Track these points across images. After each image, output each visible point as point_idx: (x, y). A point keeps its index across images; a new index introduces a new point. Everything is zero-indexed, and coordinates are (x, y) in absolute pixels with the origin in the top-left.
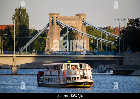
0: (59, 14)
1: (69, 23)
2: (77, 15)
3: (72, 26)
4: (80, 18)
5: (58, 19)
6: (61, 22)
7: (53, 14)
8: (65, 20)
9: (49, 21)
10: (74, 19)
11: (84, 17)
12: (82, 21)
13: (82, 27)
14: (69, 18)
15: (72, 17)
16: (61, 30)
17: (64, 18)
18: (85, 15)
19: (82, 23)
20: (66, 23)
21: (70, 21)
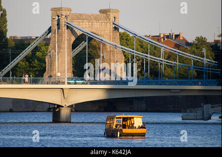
0: (70, 10)
1: (87, 26)
2: (102, 11)
3: (94, 31)
4: (108, 18)
5: (68, 18)
6: (74, 24)
7: (60, 9)
8: (80, 21)
9: (52, 23)
10: (97, 18)
11: (116, 15)
12: (112, 24)
13: (111, 34)
14: (89, 18)
15: (93, 15)
16: (73, 39)
17: (79, 17)
18: (117, 11)
19: (111, 27)
20: (83, 27)
21: (90, 23)
